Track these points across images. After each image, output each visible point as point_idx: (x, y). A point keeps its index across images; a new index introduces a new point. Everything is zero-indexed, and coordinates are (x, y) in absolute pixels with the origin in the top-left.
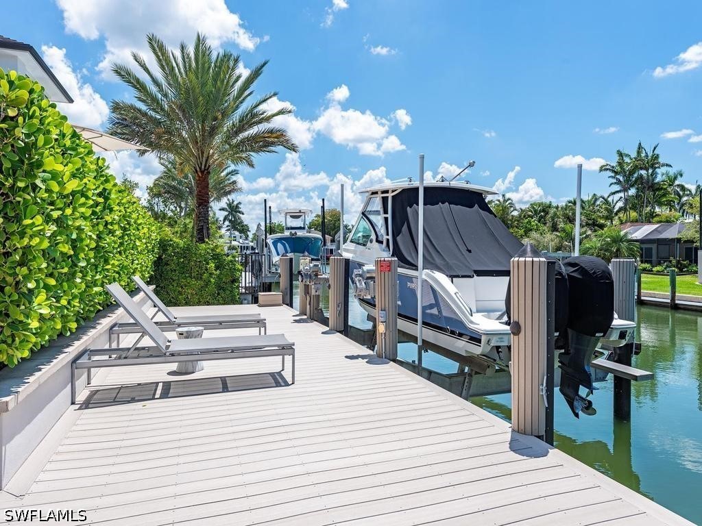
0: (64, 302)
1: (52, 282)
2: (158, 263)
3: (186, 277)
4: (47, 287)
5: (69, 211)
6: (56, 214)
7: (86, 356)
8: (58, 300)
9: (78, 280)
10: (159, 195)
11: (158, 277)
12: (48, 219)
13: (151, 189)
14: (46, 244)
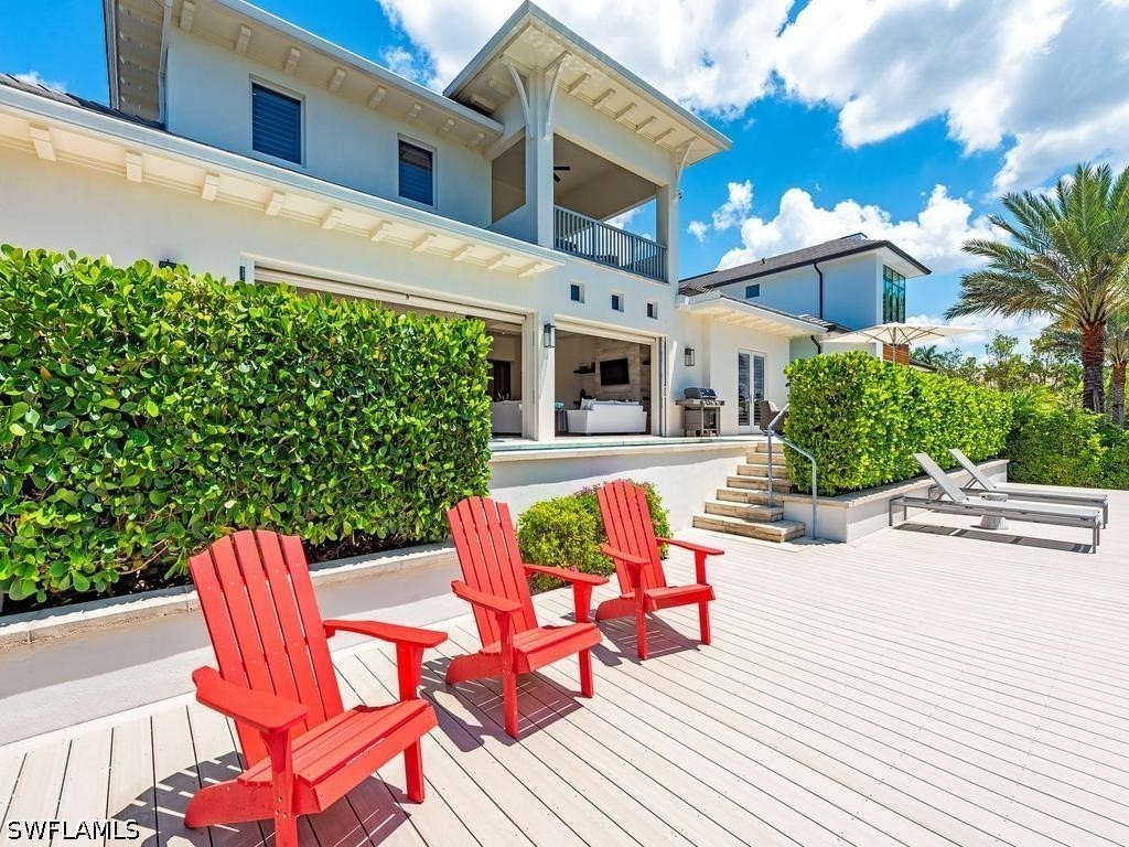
0: (881, 461)
1: (872, 449)
2: (1014, 435)
3: (1053, 454)
4: (868, 451)
5: (882, 411)
6: (874, 414)
7: (901, 501)
8: (877, 459)
9: (893, 450)
10: (1046, 349)
11: (1015, 451)
12: (869, 417)
13: (1037, 342)
14: (867, 430)
